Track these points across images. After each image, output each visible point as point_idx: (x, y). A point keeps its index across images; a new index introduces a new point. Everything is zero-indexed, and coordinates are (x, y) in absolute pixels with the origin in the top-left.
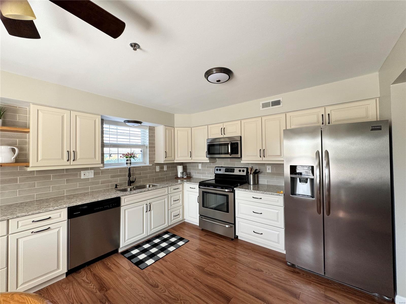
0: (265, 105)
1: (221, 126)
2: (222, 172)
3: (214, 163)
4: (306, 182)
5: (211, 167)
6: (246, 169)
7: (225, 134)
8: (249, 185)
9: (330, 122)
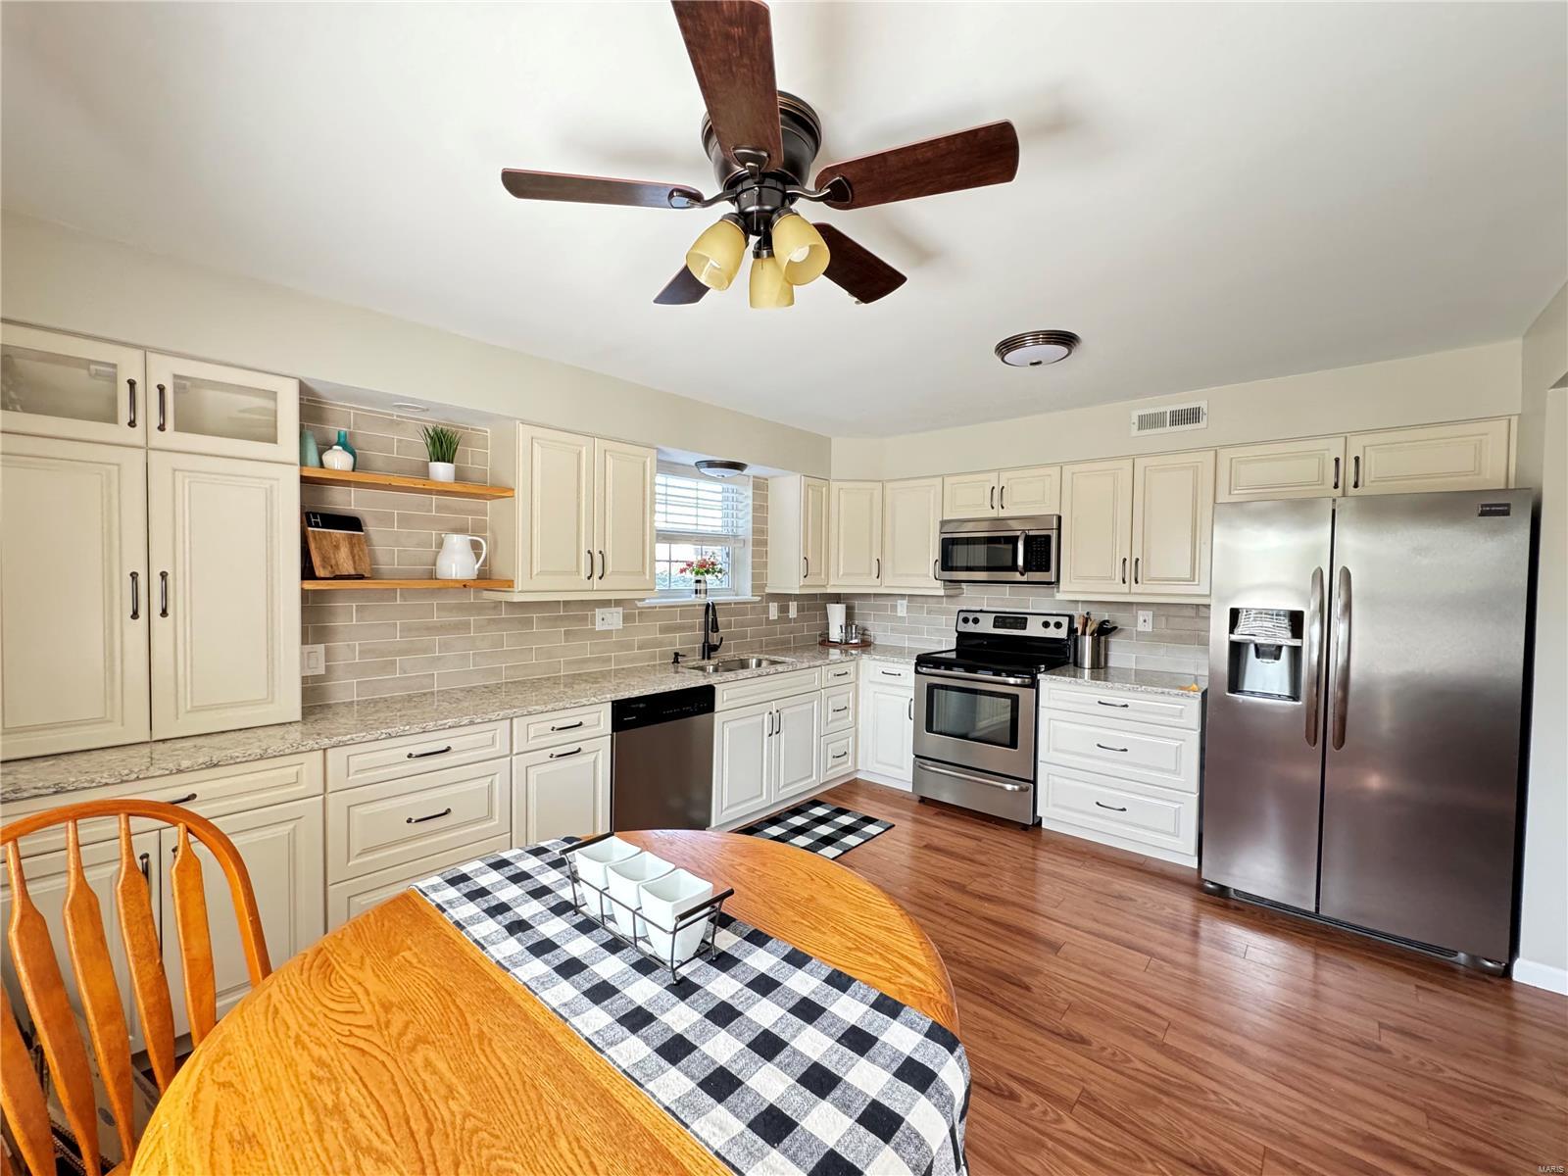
0: (1147, 422)
1: (992, 480)
2: (986, 626)
3: (955, 600)
4: (1277, 658)
5: (947, 612)
6: (1067, 618)
7: (1003, 507)
8: (1079, 670)
9: (1360, 483)
